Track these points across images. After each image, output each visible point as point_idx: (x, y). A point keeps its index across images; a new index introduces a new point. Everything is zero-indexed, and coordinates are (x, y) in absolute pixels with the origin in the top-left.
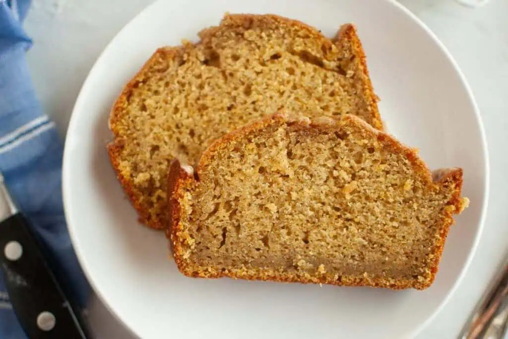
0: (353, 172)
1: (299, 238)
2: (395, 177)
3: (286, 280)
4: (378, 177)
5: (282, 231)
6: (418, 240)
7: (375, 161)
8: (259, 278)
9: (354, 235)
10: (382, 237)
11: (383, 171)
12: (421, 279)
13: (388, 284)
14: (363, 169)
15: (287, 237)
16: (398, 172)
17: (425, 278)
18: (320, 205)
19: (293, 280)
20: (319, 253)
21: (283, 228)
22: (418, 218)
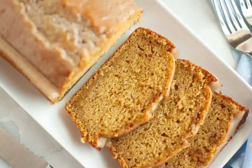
0: (127, 107)
1: (119, 74)
2: (113, 121)
3: (109, 60)
4: (118, 115)
5: (127, 70)
6: (84, 114)
7: (124, 118)
8: (117, 51)
9: (104, 93)
10: (95, 103)
11: (118, 118)
12: (70, 106)
13: (78, 93)
14: (125, 112)
15: (123, 70)
16: (113, 124)
17: (69, 108)
18: (125, 88)
19: (106, 62)
20: (108, 77)
21: (127, 71)
22: (92, 120)
